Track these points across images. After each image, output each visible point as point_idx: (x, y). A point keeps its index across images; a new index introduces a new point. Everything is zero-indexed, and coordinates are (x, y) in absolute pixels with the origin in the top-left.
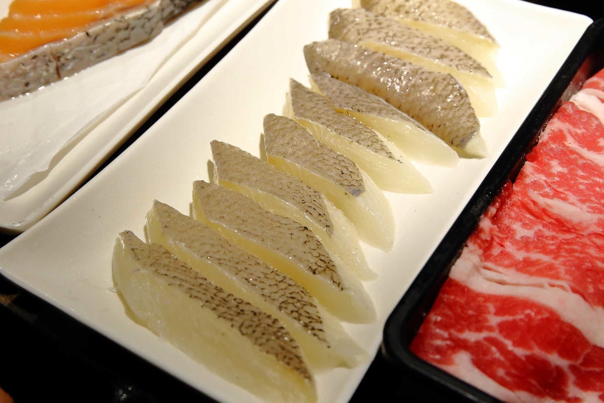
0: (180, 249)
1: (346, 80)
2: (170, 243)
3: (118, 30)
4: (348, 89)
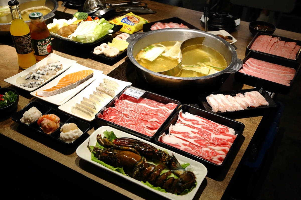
0: (78, 107)
1: (101, 91)
2: (78, 106)
3: (72, 86)
4: (100, 92)
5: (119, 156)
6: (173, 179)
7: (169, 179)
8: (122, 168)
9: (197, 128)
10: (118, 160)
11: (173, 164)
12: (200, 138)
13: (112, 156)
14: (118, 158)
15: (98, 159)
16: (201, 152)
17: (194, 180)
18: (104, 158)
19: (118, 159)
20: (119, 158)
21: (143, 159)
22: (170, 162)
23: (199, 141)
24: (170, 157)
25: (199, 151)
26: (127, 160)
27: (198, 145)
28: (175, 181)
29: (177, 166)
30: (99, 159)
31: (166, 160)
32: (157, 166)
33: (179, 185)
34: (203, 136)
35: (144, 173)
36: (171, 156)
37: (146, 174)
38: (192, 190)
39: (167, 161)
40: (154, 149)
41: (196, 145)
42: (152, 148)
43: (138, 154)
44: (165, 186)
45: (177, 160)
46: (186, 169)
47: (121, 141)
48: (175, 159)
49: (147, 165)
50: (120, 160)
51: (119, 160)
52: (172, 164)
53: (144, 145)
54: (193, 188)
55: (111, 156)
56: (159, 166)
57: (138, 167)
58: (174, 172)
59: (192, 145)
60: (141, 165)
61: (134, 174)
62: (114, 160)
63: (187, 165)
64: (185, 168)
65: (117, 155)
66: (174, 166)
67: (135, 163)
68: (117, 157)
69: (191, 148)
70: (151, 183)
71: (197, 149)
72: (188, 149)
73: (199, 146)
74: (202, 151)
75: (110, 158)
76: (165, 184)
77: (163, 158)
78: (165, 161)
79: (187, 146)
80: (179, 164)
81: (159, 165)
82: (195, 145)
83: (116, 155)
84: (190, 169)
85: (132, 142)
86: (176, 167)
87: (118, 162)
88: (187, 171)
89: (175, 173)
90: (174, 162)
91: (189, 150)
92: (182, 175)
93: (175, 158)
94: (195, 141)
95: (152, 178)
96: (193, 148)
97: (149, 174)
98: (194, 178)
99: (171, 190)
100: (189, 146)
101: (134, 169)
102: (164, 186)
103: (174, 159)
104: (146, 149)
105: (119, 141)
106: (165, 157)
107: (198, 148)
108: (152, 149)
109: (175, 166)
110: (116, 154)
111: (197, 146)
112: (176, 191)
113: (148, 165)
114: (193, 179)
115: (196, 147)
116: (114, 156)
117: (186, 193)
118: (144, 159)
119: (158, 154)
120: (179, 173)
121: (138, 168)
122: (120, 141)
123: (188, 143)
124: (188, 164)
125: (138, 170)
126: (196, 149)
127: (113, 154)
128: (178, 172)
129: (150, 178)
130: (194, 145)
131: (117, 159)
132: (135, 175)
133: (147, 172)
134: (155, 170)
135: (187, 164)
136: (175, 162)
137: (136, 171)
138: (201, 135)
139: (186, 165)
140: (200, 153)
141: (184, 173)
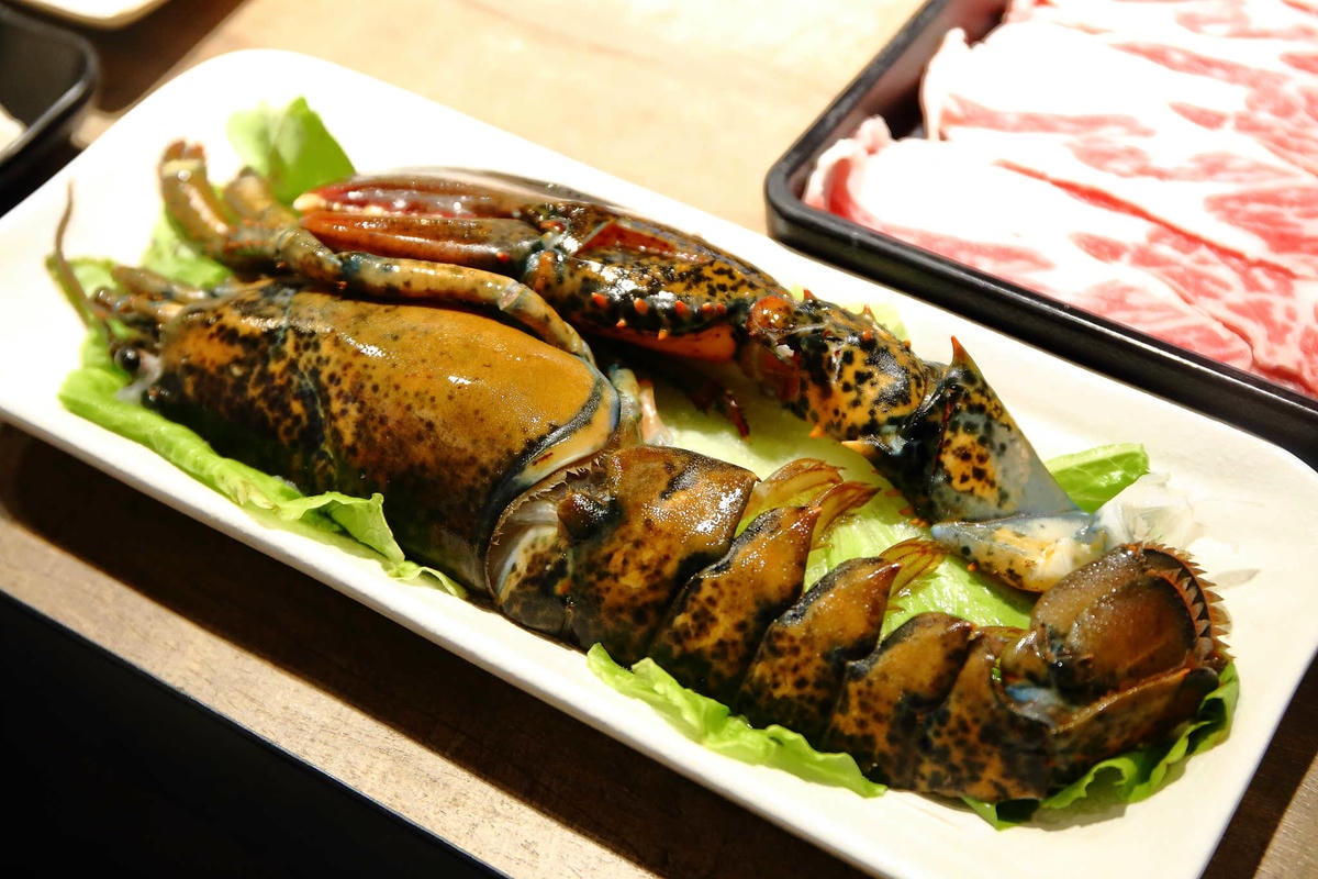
5: (347, 367)
6: (962, 643)
7: (909, 641)
8: (378, 499)
9: (1232, 71)
10: (336, 406)
11: (964, 455)
12: (1269, 169)
13: (275, 367)
14: (333, 391)
15: (134, 392)
16: (1286, 329)
17: (1205, 645)
18: (189, 390)
19: (340, 394)
20: (346, 386)
21: (609, 396)
22: (925, 434)
23: (1256, 208)
24: (921, 374)
25: (1261, 313)
26: (427, 414)
27: (1254, 247)
28: (978, 660)
29: (998, 478)
30: (145, 402)
31: (872, 413)
32: (776, 482)
33: (1029, 712)
34: (1301, 150)
35: (618, 559)
36: (932, 370)
37: (643, 568)
38: (1175, 772)
39: (892, 421)
40: (746, 293)
41: (1225, 253)
42: (724, 279)
43: (563, 346)
44: (855, 713)
45: (1000, 409)
46: (1112, 517)
47: (388, 205)
48: (977, 399)
49: (658, 465)
50: (353, 410)
51: (344, 412)
52: (949, 460)
53: (641, 239)
54: (1191, 750)
55: (266, 360)
56: (796, 484)
57: (548, 488)
58: (966, 550)
59: (1185, 251)
60: (591, 473)
61: (508, 566)
62: (297, 407)
63: (1117, 475)
64: (1094, 508)
65: (326, 349)
66: (964, 479)
67: (518, 445)
68: (324, 378)
69: (1173, 276)
70: (692, 673)
71: (1238, 294)
72: (1130, 290)
73: (1261, 264)
74: (1291, 315)
75: (253, 392)
76: (853, 687)
77: (847, 388)
78: (871, 428)
79: (1126, 258)
80: (1024, 453)
81: (795, 470)
82: (1211, 246)
83: (310, 354)
84: (1153, 516)
85: (507, 216)
86: (990, 495)
87: (337, 435)
88: (1120, 538)
89: (976, 563)
90: (970, 428)
91: (1152, 308)
92: (1062, 585)
93: (984, 389)
94: (1218, 205)
95: (704, 621)
96: (1193, 286)
97: (670, 569)
98: (1202, 625)
99: (927, 768)
100: (1144, 259)
101: (510, 510)
102: (847, 721)
103: (967, 397)
104: (655, 288)
105: (362, 204)
106: (862, 378)
107: (1253, 286)
108: (723, 288)
109: (979, 474)
110: (317, 346)
111: (1239, 256)
112: (993, 771)
113: (670, 467)
114: (1189, 636)
115: (1223, 271)
116: (293, 365)
117: (1107, 799)
118: (629, 397)
119: (793, 341)
120: (1029, 565)
121: (544, 497)
122: (378, 202)
123: (1132, 232)
124: (1132, 465)
125: (549, 524)
126: (1226, 287)
127: (289, 348)
128: (1016, 545)
129: (680, 620)
130: (1204, 252)
131: (327, 401)
132: (525, 582)
133: (647, 555)
134: (743, 525)
135: (1118, 459)
136: (981, 430)
137: (531, 535)
138: (1280, 145)
139: (1103, 466)
140: (1271, 338)
141: (1082, 569)
